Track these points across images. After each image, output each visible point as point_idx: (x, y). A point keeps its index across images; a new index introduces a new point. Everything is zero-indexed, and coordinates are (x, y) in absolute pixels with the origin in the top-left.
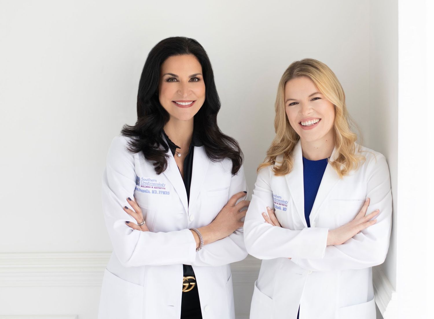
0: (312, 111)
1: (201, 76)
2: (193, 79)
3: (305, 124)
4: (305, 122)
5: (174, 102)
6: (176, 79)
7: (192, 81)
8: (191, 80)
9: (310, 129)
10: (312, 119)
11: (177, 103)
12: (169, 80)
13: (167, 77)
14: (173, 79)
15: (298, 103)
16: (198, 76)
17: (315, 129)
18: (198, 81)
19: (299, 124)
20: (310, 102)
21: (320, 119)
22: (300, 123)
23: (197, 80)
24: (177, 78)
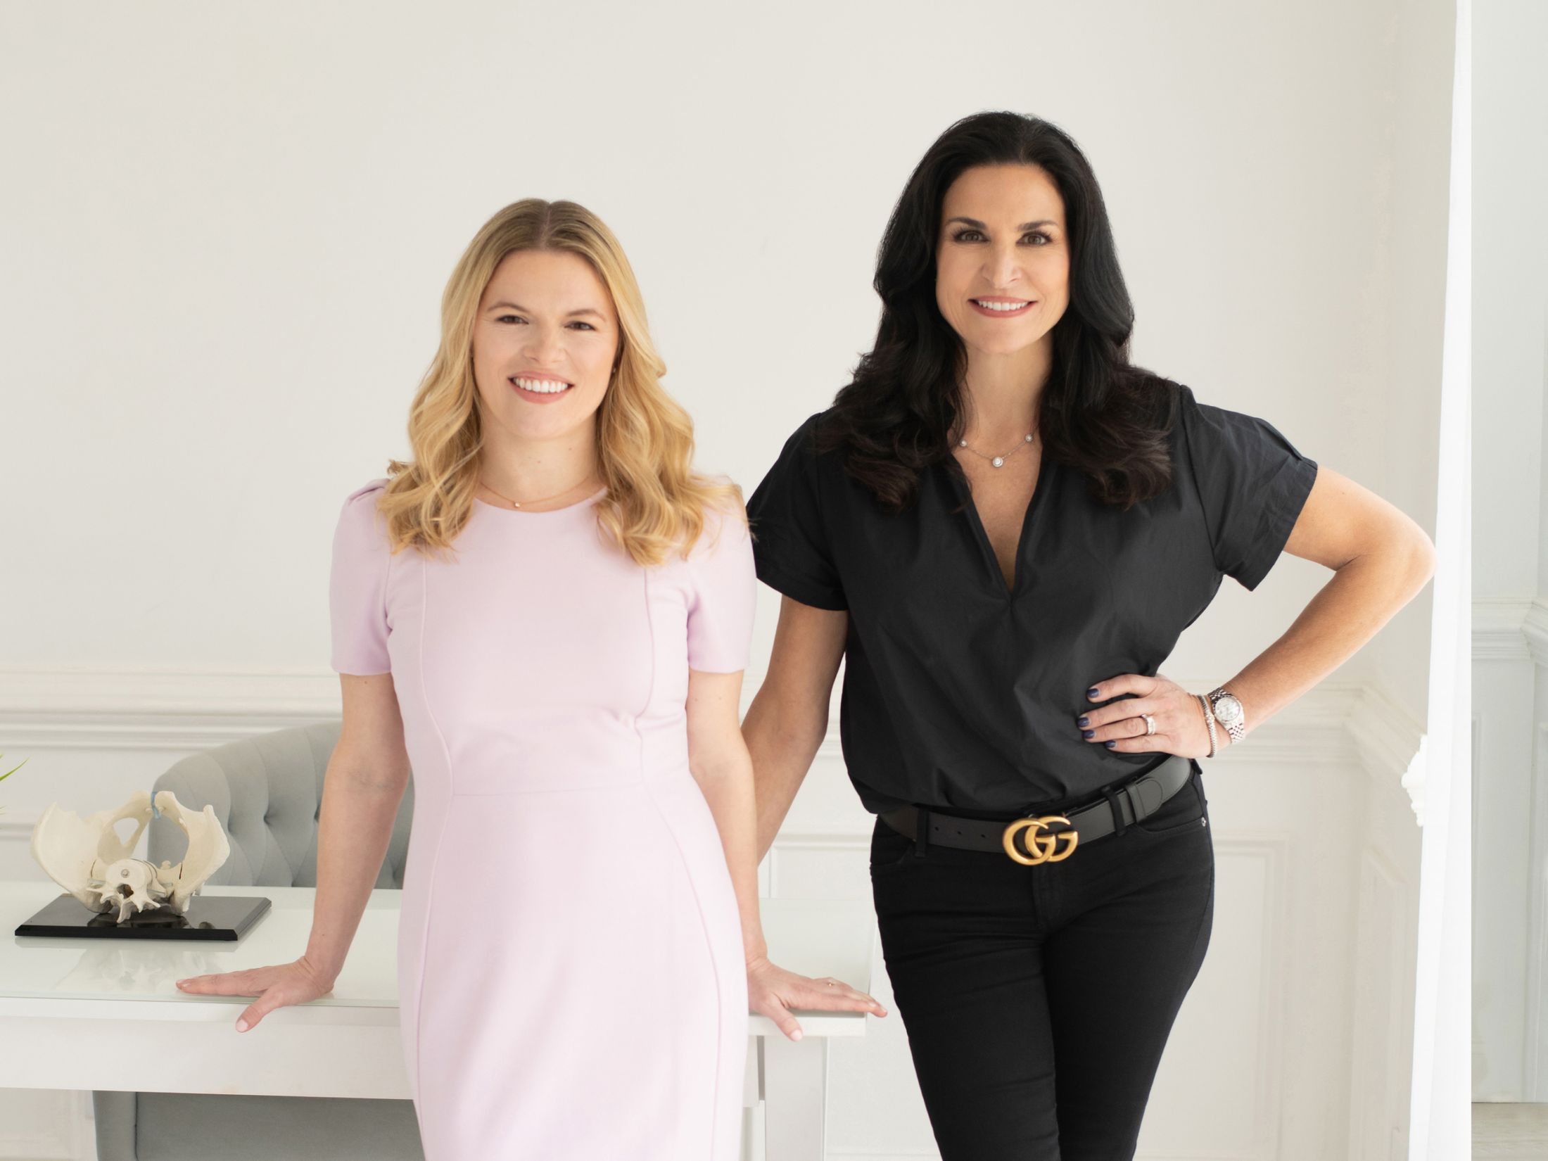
0: (563, 357)
1: (1056, 230)
2: (1032, 236)
3: (532, 386)
4: (532, 382)
5: (974, 302)
6: (981, 234)
7: (1029, 242)
8: (1026, 240)
9: (541, 402)
10: (554, 380)
11: (980, 303)
12: (958, 237)
13: (952, 228)
14: (975, 234)
15: (527, 323)
16: (1046, 229)
17: (553, 406)
18: (1044, 244)
19: (509, 382)
20: (563, 328)
21: (570, 386)
22: (512, 380)
23: (1043, 240)
24: (983, 231)
